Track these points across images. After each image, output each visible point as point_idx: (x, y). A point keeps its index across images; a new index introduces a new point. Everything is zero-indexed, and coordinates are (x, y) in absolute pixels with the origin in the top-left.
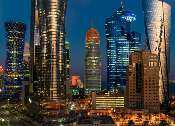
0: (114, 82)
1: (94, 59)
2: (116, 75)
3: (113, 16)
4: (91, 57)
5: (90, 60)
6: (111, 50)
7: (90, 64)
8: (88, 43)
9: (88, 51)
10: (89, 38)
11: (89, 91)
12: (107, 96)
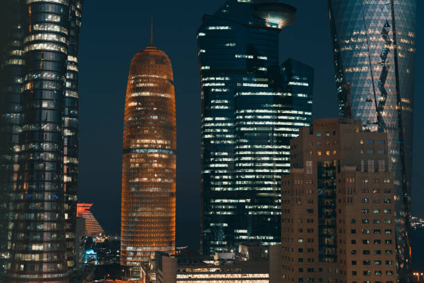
0: (225, 225)
1: (156, 148)
2: (232, 201)
3: (225, 8)
4: (147, 141)
5: (142, 151)
6: (217, 119)
7: (141, 164)
8: (134, 95)
9: (135, 121)
10: (138, 78)
11: (135, 252)
12: (214, 270)
